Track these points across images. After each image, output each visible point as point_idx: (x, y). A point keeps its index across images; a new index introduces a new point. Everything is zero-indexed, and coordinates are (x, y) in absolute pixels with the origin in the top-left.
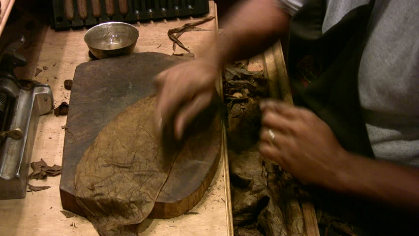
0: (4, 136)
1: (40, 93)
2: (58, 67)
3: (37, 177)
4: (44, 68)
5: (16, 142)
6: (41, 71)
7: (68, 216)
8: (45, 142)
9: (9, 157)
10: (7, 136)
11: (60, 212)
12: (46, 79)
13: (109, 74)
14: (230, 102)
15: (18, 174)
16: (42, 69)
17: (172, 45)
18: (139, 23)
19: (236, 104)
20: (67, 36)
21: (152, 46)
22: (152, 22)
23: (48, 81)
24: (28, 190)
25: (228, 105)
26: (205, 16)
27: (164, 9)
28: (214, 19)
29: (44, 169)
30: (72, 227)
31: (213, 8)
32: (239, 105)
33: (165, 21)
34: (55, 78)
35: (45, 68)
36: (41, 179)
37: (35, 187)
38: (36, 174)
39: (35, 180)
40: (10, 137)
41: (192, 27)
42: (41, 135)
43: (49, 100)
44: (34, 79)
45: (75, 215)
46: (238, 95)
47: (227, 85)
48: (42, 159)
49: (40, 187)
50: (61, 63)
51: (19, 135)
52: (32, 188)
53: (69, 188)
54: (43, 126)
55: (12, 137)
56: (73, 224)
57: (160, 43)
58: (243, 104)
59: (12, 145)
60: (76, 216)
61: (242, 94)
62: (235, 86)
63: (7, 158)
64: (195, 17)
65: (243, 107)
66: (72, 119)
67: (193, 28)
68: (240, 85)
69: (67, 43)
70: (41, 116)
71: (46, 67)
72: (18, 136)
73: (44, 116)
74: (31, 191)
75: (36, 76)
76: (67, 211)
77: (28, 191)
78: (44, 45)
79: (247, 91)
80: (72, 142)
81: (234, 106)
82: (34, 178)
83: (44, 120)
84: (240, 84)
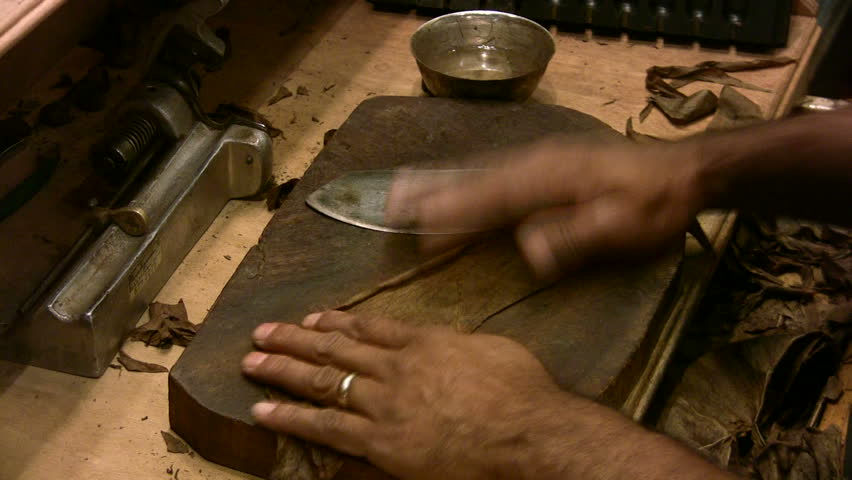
0: (104, 221)
1: (238, 141)
2: (333, 96)
3: (149, 338)
4: (300, 88)
5: (127, 242)
6: (291, 95)
7: (173, 448)
8: (210, 263)
9: (93, 270)
10: (111, 221)
11: (159, 433)
12: (291, 117)
13: (430, 138)
14: (755, 292)
15: (89, 314)
16: (294, 93)
17: (643, 107)
18: (589, 33)
19: (772, 301)
20: (394, 26)
21: (592, 98)
22: (625, 39)
23: (292, 122)
24: (115, 362)
25: (748, 298)
26: (772, 54)
27: (663, 11)
28: (792, 66)
29: (173, 325)
30: (169, 476)
31: (805, 37)
32: (779, 306)
33: (660, 43)
34: (314, 120)
35: (302, 91)
36: (157, 346)
37: (133, 361)
38: (148, 332)
39: (143, 344)
40: (117, 224)
41: (719, 72)
42: (210, 246)
43: (257, 164)
44: (263, 111)
45: (190, 450)
46: (790, 280)
47: (775, 247)
48: (181, 301)
49: (146, 364)
50: (346, 89)
51: (137, 226)
52: (125, 361)
53: (191, 381)
54: (225, 225)
55: (120, 227)
56: (174, 471)
57: (616, 95)
58: (792, 304)
59: (114, 246)
60: (191, 454)
61: (804, 278)
62: (796, 253)
63: (86, 271)
64: (743, 48)
65: (788, 314)
66: (284, 221)
67: (720, 76)
68: (806, 255)
69: (389, 43)
70: (234, 202)
71: (304, 89)
72: (136, 229)
73: (239, 203)
74: (119, 367)
75: (271, 104)
76: (176, 436)
77: (114, 367)
78: (330, 36)
79: (818, 274)
80: (253, 275)
81: (766, 305)
82: (141, 340)
83: (237, 212)
84: (811, 252)
